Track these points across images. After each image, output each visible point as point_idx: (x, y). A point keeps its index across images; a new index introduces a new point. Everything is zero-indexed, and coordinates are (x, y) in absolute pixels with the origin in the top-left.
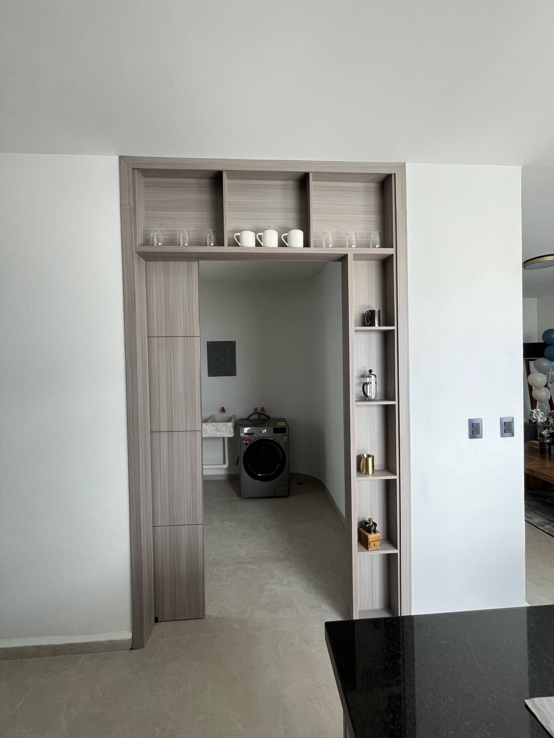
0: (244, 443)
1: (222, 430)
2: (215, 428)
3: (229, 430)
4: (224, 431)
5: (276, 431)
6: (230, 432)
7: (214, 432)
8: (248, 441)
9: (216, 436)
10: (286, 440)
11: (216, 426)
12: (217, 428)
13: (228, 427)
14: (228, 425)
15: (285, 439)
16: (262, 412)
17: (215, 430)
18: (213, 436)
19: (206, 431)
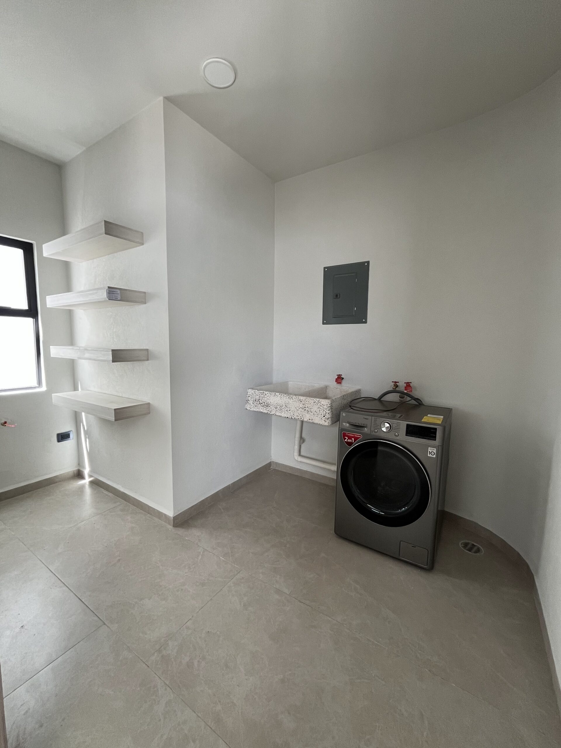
0: (345, 441)
1: (312, 410)
2: (301, 406)
3: (323, 414)
4: (315, 413)
5: (412, 431)
6: (324, 416)
7: (299, 412)
8: (353, 439)
9: (302, 419)
10: (434, 456)
11: (304, 403)
12: (304, 406)
13: (322, 407)
14: (322, 403)
15: (431, 453)
16: (405, 390)
17: (301, 409)
18: (298, 418)
19: (289, 408)
